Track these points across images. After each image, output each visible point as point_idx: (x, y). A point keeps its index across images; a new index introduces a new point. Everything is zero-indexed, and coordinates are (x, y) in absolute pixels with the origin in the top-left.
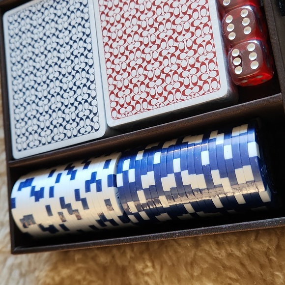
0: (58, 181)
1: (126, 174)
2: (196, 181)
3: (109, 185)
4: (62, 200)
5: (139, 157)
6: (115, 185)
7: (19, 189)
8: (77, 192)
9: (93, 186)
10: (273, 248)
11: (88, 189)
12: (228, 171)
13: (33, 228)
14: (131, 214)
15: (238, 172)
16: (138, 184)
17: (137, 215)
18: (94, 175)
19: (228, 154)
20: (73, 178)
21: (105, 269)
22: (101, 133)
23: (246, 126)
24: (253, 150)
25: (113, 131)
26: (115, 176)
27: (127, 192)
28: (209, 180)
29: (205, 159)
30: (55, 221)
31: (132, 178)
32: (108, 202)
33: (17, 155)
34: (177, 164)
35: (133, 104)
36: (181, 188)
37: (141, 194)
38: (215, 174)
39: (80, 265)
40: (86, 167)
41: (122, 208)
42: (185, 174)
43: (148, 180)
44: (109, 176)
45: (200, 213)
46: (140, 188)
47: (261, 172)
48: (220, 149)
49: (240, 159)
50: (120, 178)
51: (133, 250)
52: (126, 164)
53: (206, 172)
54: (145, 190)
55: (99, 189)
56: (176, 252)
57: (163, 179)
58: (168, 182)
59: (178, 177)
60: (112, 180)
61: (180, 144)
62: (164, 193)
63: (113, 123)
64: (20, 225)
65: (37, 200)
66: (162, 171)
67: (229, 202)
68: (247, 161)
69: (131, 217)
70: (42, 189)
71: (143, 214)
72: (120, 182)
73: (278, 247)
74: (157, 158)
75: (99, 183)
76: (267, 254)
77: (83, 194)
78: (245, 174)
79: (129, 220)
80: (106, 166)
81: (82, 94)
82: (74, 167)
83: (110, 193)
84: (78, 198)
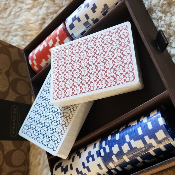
0: (73, 161)
1: (104, 149)
2: (138, 144)
3: (98, 157)
4: (77, 170)
5: (109, 138)
6: (101, 156)
8: (83, 164)
9: (90, 159)
11: (88, 161)
12: (152, 135)
14: (112, 169)
15: (157, 134)
16: (111, 152)
17: (115, 169)
18: (90, 153)
19: (150, 126)
20: (80, 157)
23: (156, 111)
24: (161, 121)
26: (99, 151)
27: (107, 158)
28: (144, 142)
29: (140, 132)
31: (108, 150)
32: (99, 165)
34: (127, 137)
36: (132, 149)
37: (114, 157)
38: (146, 138)
40: (85, 150)
41: (107, 168)
42: (132, 142)
43: (116, 149)
44: (97, 152)
45: (146, 161)
46: (113, 154)
47: (168, 132)
48: (146, 126)
49: (157, 128)
50: (102, 151)
52: (104, 143)
53: (142, 138)
54: (115, 155)
55: (93, 160)
58: (126, 148)
59: (129, 144)
60: (99, 154)
61: (127, 127)
62: (125, 154)
65: (65, 173)
66: (121, 143)
67: (158, 151)
68: (160, 128)
69: (113, 171)
70: (67, 166)
71: (118, 168)
72: (103, 154)
74: (117, 137)
75: (93, 156)
77: (86, 164)
78: (161, 135)
79: (112, 173)
80: (95, 147)
82: (80, 151)
83: (99, 160)
84: (84, 167)
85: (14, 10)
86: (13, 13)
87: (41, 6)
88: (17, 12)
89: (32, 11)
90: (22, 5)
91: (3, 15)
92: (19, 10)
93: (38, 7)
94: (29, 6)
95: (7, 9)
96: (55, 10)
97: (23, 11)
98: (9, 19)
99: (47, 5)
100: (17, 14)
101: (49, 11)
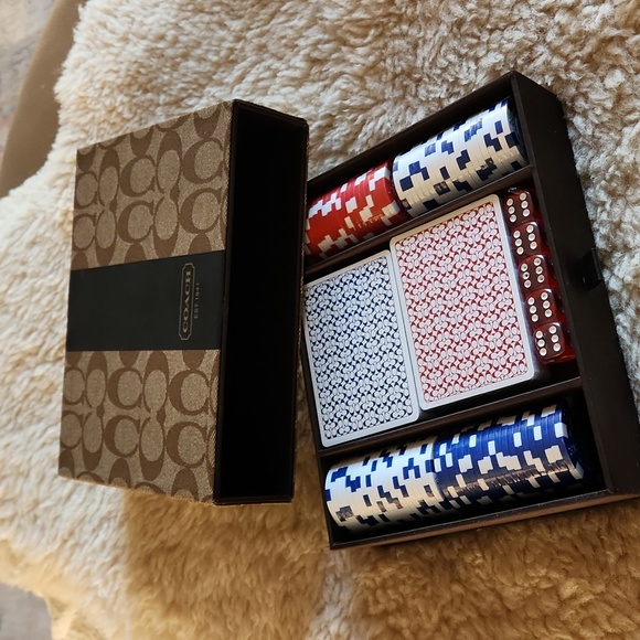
0: (374, 469)
1: (443, 459)
2: (510, 463)
3: (428, 471)
4: (380, 488)
5: (456, 440)
6: (434, 471)
7: (333, 480)
8: (395, 479)
9: (411, 473)
10: (603, 527)
11: (406, 476)
12: (539, 451)
13: (351, 521)
14: (452, 499)
15: (548, 452)
16: (456, 468)
17: (458, 500)
18: (411, 461)
19: (538, 435)
20: (389, 465)
21: (431, 565)
22: (415, 417)
23: (554, 407)
24: (560, 430)
25: (427, 415)
26: (432, 461)
27: (445, 477)
28: (522, 461)
29: (518, 441)
30: (374, 511)
31: (449, 463)
32: (427, 488)
33: (326, 443)
34: (491, 446)
35: (445, 386)
36: (497, 468)
37: (459, 478)
38: (527, 454)
39: (403, 563)
40: (402, 453)
41: (442, 494)
42: (500, 456)
43: (465, 463)
44: (427, 461)
45: (520, 494)
46: (459, 472)
47: (569, 452)
48: (530, 431)
49: (549, 439)
50: (437, 462)
51: (460, 542)
52: (443, 448)
53: (519, 452)
54: (463, 474)
55: (418, 475)
56: (507, 540)
57: (460, 461)
58: (485, 465)
59: (494, 459)
60: (430, 466)
61: (495, 426)
62: (482, 476)
63: (427, 407)
64: (336, 518)
65: (353, 490)
66: (479, 453)
67: (544, 481)
68: (555, 441)
69: (453, 502)
70: (358, 478)
71: (464, 498)
72: (438, 468)
73: (609, 527)
74: (473, 441)
75: (417, 470)
76: (598, 534)
77: (401, 482)
78: (554, 454)
79: (451, 506)
80: (423, 451)
81: (392, 376)
82: (389, 453)
83: (429, 478)
84: (396, 485)
85: (254, 71)
86: (250, 78)
87: (327, 82)
88: (263, 79)
89: (303, 91)
90: (277, 65)
91: (223, 75)
92: (267, 74)
93: (321, 83)
94: (297, 74)
95: (234, 62)
96: (363, 105)
97: (278, 80)
98: (238, 90)
99: (344, 87)
100: (261, 84)
101: (347, 102)
